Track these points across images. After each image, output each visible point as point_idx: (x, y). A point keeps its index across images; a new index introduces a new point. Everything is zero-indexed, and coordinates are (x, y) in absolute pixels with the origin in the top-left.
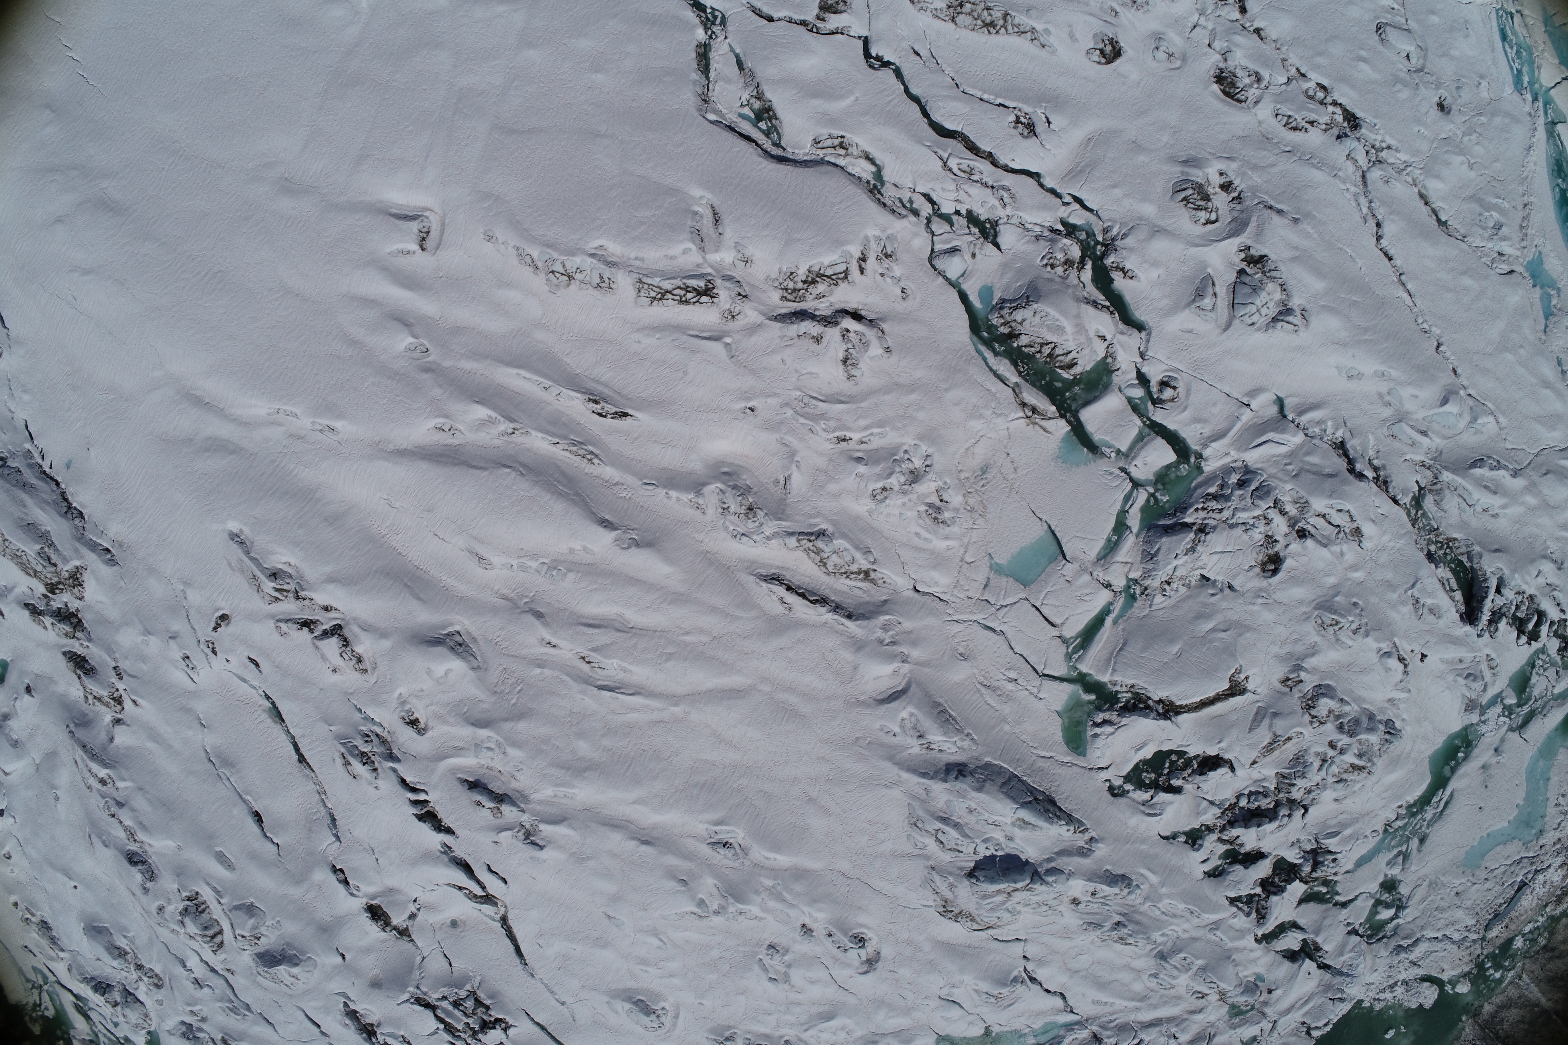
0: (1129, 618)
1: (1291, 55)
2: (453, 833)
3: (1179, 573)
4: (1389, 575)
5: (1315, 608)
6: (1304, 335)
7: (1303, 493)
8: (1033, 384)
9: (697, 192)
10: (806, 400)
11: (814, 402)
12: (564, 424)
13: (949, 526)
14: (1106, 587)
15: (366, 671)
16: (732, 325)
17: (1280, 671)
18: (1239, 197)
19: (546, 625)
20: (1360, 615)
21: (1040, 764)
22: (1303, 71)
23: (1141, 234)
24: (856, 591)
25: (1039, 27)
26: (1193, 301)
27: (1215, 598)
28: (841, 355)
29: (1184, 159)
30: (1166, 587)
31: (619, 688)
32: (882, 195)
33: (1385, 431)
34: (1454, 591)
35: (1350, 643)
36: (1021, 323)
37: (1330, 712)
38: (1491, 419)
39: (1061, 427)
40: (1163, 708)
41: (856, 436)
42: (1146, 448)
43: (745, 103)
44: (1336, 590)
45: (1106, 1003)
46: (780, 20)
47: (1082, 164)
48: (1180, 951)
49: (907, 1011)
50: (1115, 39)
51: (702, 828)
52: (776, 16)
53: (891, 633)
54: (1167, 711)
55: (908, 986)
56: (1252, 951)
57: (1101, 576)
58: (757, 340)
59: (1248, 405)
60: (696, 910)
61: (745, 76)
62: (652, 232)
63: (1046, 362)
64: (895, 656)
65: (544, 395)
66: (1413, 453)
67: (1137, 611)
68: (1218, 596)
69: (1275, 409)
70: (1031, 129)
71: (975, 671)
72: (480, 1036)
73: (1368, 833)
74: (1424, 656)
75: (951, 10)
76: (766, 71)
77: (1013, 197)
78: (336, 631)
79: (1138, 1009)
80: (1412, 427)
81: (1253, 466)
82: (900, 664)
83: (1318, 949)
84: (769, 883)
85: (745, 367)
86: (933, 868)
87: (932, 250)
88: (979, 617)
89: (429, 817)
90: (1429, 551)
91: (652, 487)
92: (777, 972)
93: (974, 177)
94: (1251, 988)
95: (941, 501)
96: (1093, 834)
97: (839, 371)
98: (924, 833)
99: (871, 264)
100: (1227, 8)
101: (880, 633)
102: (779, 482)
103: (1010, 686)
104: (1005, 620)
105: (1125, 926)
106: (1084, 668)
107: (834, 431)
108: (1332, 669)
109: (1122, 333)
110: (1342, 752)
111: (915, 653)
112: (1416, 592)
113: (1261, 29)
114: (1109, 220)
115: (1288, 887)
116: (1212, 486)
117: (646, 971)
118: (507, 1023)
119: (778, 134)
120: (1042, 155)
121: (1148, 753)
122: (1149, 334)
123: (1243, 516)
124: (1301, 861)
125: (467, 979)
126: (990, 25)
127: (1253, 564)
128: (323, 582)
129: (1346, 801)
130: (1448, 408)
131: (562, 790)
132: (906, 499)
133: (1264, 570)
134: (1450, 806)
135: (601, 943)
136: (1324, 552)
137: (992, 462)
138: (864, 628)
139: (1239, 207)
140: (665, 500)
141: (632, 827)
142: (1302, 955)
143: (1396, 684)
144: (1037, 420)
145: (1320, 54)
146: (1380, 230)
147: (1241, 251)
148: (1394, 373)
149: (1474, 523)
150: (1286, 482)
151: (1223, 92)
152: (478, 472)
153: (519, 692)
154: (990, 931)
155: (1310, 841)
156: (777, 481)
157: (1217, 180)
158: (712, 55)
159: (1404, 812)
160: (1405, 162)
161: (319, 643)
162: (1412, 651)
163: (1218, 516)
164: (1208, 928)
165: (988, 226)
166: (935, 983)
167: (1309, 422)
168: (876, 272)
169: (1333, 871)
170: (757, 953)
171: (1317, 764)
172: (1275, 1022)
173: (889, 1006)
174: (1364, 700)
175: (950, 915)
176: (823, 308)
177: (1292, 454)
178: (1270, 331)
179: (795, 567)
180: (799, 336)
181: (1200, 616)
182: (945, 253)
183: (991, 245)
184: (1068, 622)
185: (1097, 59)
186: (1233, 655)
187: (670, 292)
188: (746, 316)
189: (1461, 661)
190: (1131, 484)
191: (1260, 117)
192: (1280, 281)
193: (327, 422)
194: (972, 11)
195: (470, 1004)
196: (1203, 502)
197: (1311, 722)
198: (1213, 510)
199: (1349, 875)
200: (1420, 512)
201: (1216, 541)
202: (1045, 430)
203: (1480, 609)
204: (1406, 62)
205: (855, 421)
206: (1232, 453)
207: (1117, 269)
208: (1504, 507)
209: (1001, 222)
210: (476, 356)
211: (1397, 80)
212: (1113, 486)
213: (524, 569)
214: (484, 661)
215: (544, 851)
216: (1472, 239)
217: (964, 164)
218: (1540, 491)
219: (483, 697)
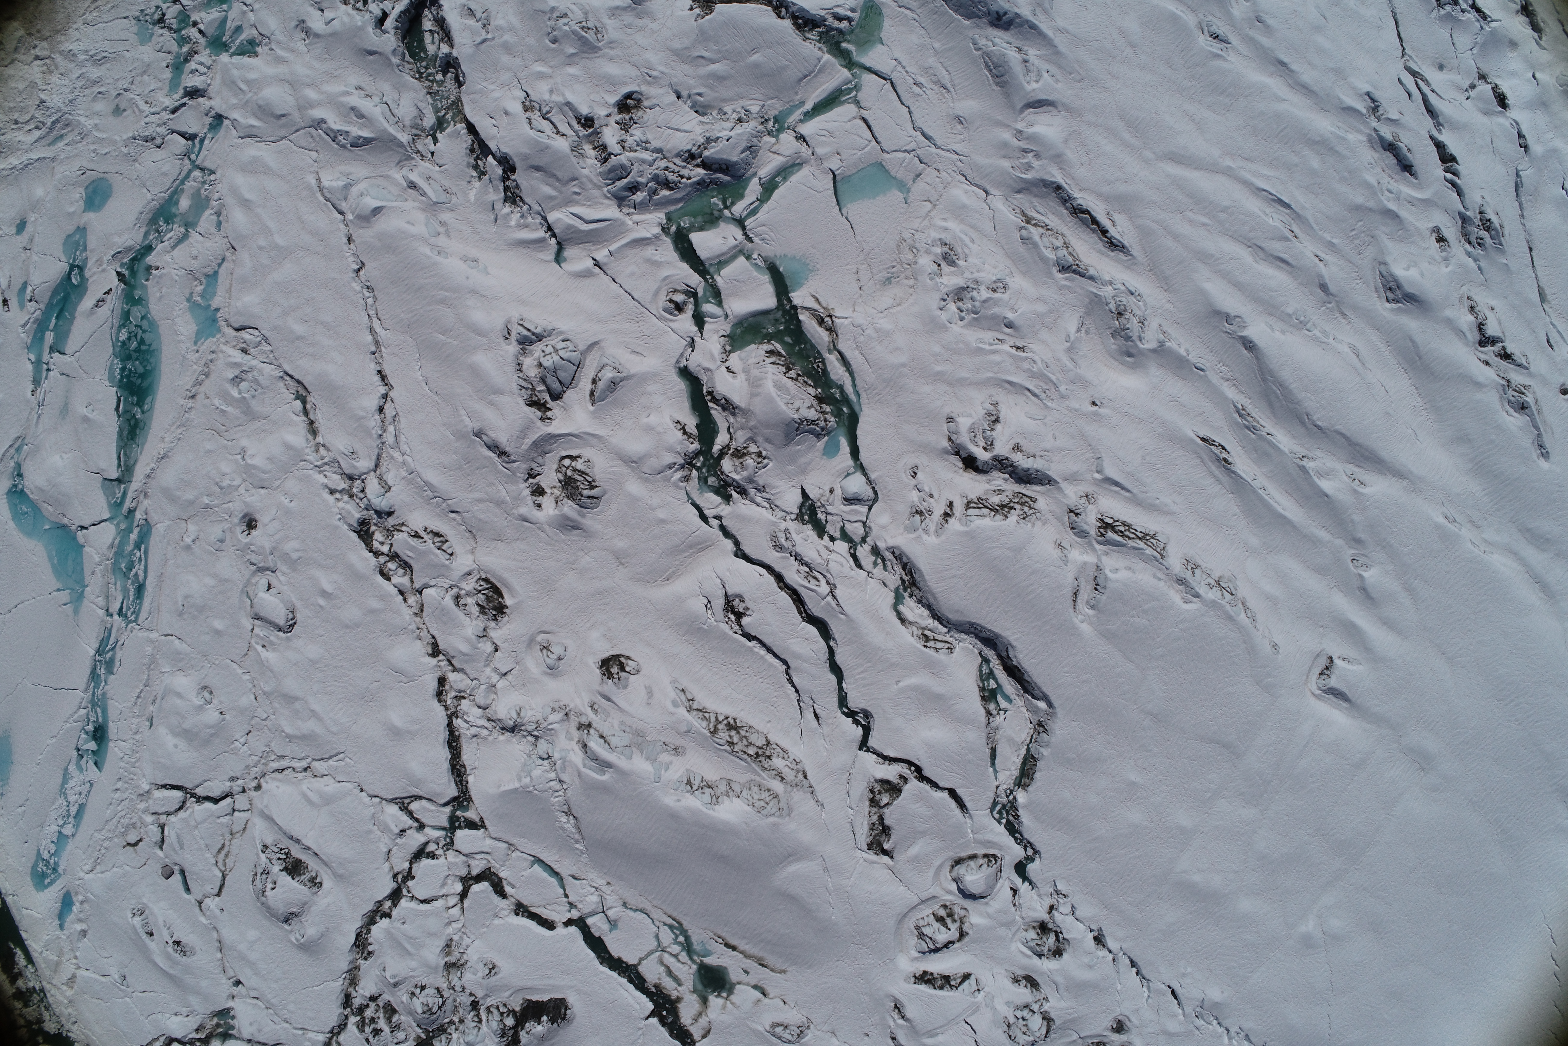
0: (788, 103)
1: (408, 617)
2: (1430, 137)
3: (728, 125)
4: (505, 59)
5: (600, 49)
6: (515, 313)
7: (574, 160)
8: (813, 347)
9: (1085, 628)
10: (1043, 396)
11: (1037, 391)
12: (1256, 451)
13: (940, 239)
14: (802, 137)
15: (1468, 298)
16: (1090, 489)
17: (655, 4)
18: (530, 476)
19: (1320, 276)
21: (915, 3)
22: (401, 597)
23: (653, 463)
24: (1041, 211)
25: (682, 711)
26: (623, 380)
27: (699, 91)
28: (998, 426)
29: (576, 532)
30: (743, 117)
31: (1273, 200)
32: (902, 579)
33: (454, 199)
34: (430, 31)
35: (573, 7)
36: (812, 406)
38: (325, 183)
39: (799, 297)
40: (780, 12)
41: (1006, 347)
42: (719, 253)
43: (1002, 713)
44: (571, 60)
46: (945, 789)
47: (686, 554)
50: (605, 678)
51: (1232, 57)
52: (946, 795)
53: (1025, 161)
54: (777, 7)
57: (804, 148)
58: (1072, 466)
59: (595, 265)
61: (993, 742)
62: (1140, 599)
63: (793, 364)
64: (1027, 138)
65: (1267, 484)
66: (432, 170)
67: (777, 106)
68: (695, 92)
69: (568, 253)
70: (729, 603)
71: (952, 105)
75: (768, 753)
76: (976, 737)
77: (774, 538)
78: (1484, 341)
80: (424, 194)
81: (613, 203)
82: (1025, 130)
85: (1090, 445)
87: (870, 509)
88: (933, 149)
89: (1447, 158)
90: (444, 75)
91: (1198, 365)
93: (807, 568)
95: (939, 265)
97: (1005, 411)
99: (939, 509)
100: (461, 686)
101: (1036, 163)
102: (1086, 331)
103: (922, 80)
104: (910, 139)
106: (845, 73)
107: (1027, 358)
109: (707, 370)
111: (1007, 136)
112: (483, 35)
113: (429, 655)
114: (680, 489)
116: (664, 196)
119: (980, 671)
120: (728, 574)
122: (678, 362)
123: (647, 156)
125: (1441, 20)
126: (732, 727)
127: (648, 110)
128: (1486, 386)
130: (375, 205)
131: (1341, 133)
132: (976, 275)
133: (639, 101)
136: (571, 98)
137: (878, 286)
138: (1049, 174)
139: (534, 465)
140: (1190, 350)
141: (1291, 81)
144: (822, 311)
145: (373, 611)
146: (382, 404)
147: (549, 419)
148: (427, 250)
149: (386, 87)
150: (587, 177)
151: (501, 595)
152: (1344, 431)
153: (1353, 230)
157: (547, 501)
158: (1016, 773)
160: (320, 472)
161: (1500, 335)
163: (671, 165)
165: (806, 517)
167: (537, 229)
168: (937, 501)
176: (999, 480)
177: (568, 202)
178: (550, 328)
179: (1091, 251)
180: (1034, 456)
181: (720, 78)
182: (860, 500)
183: (811, 496)
184: (849, 118)
185: (630, 662)
186: (702, 32)
187: (1138, 537)
188: (1075, 493)
190: (746, 224)
191: (470, 558)
192: (521, 375)
193: (1449, 525)
194: (747, 746)
196: (680, 182)
198: (673, 172)
201: (682, 142)
202: (817, 300)
203: (411, 4)
204: (274, 582)
205: (1003, 361)
206: (630, 223)
207: (689, 436)
208: (347, 93)
209: (794, 517)
210: (1314, 541)
211: (293, 564)
212: (764, 228)
213: (1324, 332)
214: (1374, 268)
215: (1366, 90)
216: (273, 373)
217: (813, 584)
218: (297, 100)
219: (1384, 238)
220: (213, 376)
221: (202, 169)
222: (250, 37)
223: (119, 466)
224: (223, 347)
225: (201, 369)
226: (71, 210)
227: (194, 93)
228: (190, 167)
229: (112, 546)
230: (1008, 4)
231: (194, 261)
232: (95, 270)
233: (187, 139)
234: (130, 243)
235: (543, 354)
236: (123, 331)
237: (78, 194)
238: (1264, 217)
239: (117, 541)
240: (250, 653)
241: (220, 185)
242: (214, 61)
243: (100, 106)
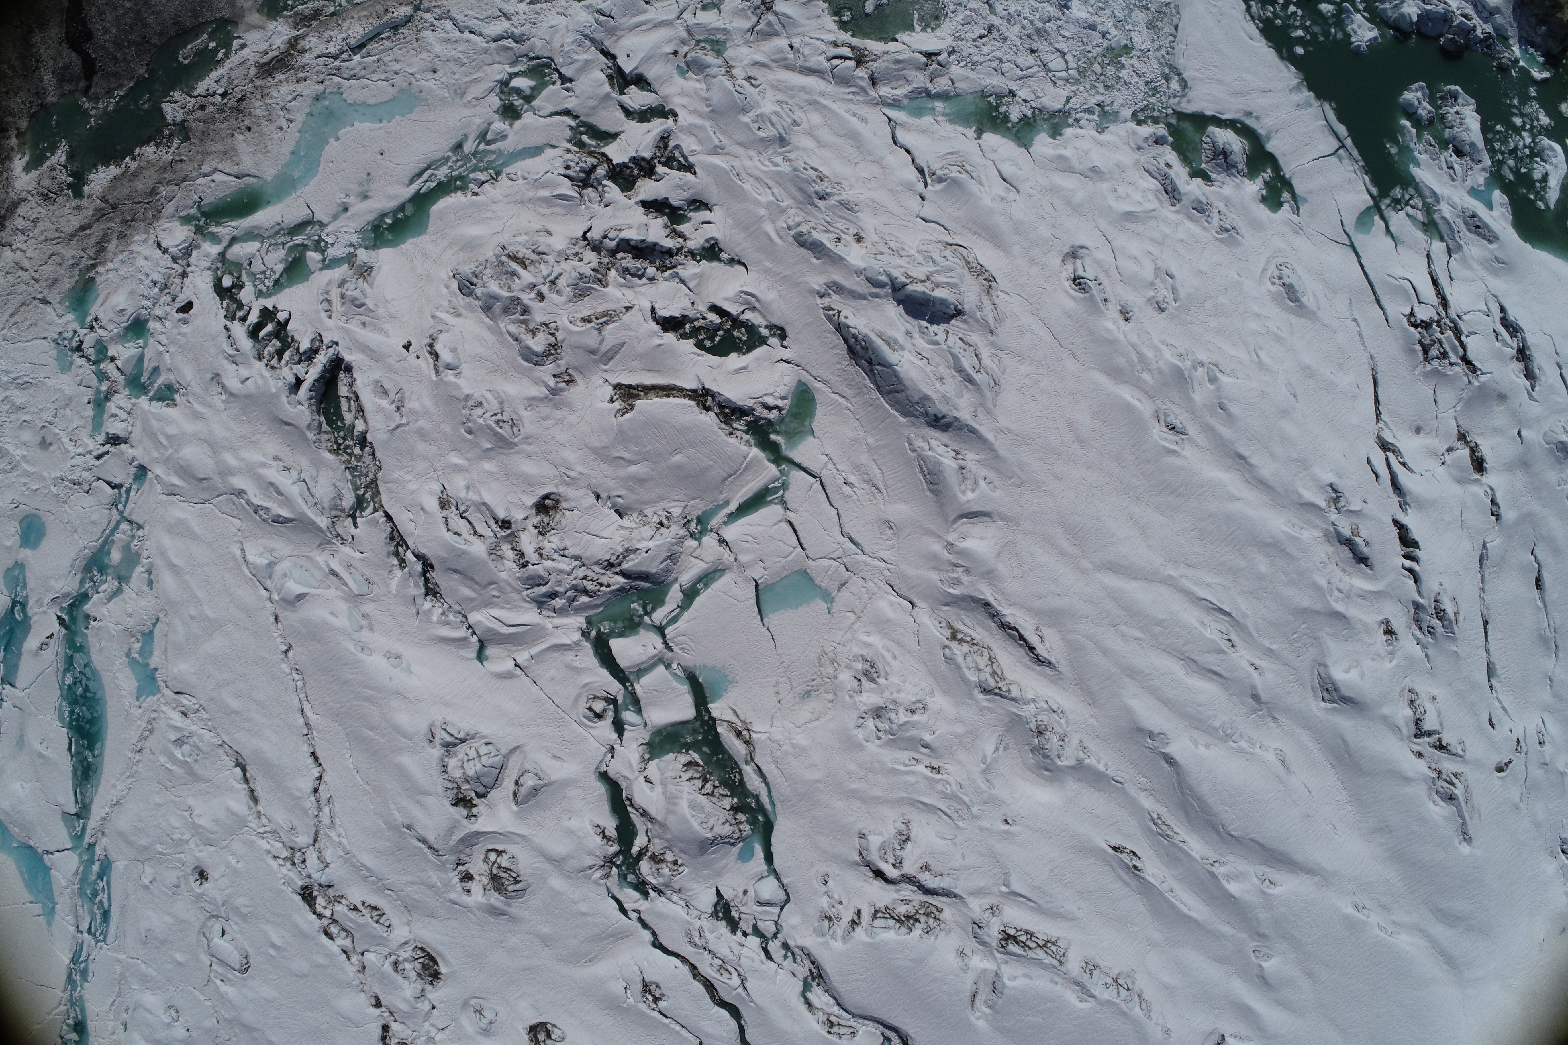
0: (712, 502)
1: (352, 974)
2: (1393, 520)
3: (648, 531)
4: (421, 446)
5: (516, 445)
6: (437, 717)
7: (492, 565)
8: (731, 758)
9: (981, 1024)
10: (955, 816)
11: (949, 812)
12: (1169, 857)
13: (862, 656)
14: (724, 541)
15: (1410, 690)
16: (995, 901)
17: (573, 393)
18: (458, 864)
19: (1253, 687)
20: (468, 420)
21: (849, 392)
22: (344, 956)
23: (574, 863)
24: (969, 623)
26: (544, 786)
27: (619, 493)
28: (909, 845)
29: (503, 917)
30: (665, 521)
31: (1213, 610)
32: (811, 971)
33: (376, 590)
35: (488, 395)
36: (727, 821)
37: (534, 332)
38: (250, 558)
39: (717, 709)
40: (707, 402)
41: (921, 768)
42: (638, 662)
44: (486, 454)
45: (854, 115)
47: (606, 943)
48: (762, 140)
49: (1053, 189)
51: (1188, 452)
53: (954, 575)
54: (703, 395)
55: (1045, 216)
56: (684, 106)
57: (726, 554)
58: (979, 882)
59: (517, 666)
60: (1219, 375)
62: (1035, 1002)
64: (958, 553)
65: (1175, 886)
66: (352, 558)
67: (701, 506)
68: (615, 493)
69: (489, 651)
70: (646, 988)
71: (882, 507)
72: (1436, 318)
73: (521, 182)
74: (407, 347)
77: (689, 935)
78: (1420, 733)
79: (822, 94)
80: (346, 584)
81: (534, 608)
82: (956, 543)
83: (610, 77)
84: (1146, 376)
85: (998, 862)
86: (992, 332)
87: (782, 908)
88: (861, 558)
89: (1407, 540)
90: (362, 449)
91: (1116, 778)
92: (1164, 281)
93: (719, 962)
94: (694, 67)
95: (860, 682)
96: (819, 301)
97: (916, 831)
98: (990, 372)
99: (847, 916)
100: (403, 1036)
103: (852, 479)
104: (837, 546)
105: (817, 193)
106: (773, 470)
107: (941, 780)
108: (515, 374)
109: (626, 778)
110: (533, 286)
111: (937, 547)
112: (398, 420)
113: (373, 1006)
114: (601, 885)
115: (627, 161)
116: (583, 603)
117: (1278, 328)
118: (1409, 320)
120: (644, 963)
121: (734, 360)
122: (598, 767)
123: (564, 565)
124: (605, 182)
125: (1426, 375)
127: (567, 512)
128: (1415, 780)
129: (538, 227)
130: (299, 589)
131: (1295, 533)
132: (896, 695)
133: (558, 501)
134: (417, 171)
135: (1308, 372)
136: (487, 498)
137: (797, 700)
138: (978, 590)
139: (462, 856)
140: (1110, 765)
141: (1247, 476)
142: (629, 78)
143: (447, 331)
144: (740, 725)
145: (319, 967)
146: (316, 786)
147: (475, 816)
148: (351, 646)
149: (304, 462)
150: (505, 581)
151: (435, 962)
152: (1259, 840)
153: (1296, 633)
154: (951, 241)
155: (590, 201)
156: (1006, 748)
157: (475, 886)
159: (471, 185)
160: (263, 839)
161: (1438, 728)
162: (418, 358)
163: (589, 573)
164: (725, 151)
165: (721, 914)
166: (1020, 208)
167: (457, 628)
168: (845, 908)
169: (570, 156)
170: (1177, 309)
171: (562, 282)
172: (678, 18)
173: (1068, 203)
174: (489, 328)
175: (986, 275)
176: (907, 891)
177: (487, 604)
178: (472, 732)
179: (1018, 666)
180: (942, 875)
181: (641, 481)
182: (772, 904)
183: (726, 897)
184: (774, 521)
185: (556, 1030)
186: (621, 432)
187: (1039, 946)
188: (980, 906)
189: (364, 324)
190: (666, 632)
191: (406, 929)
192: (446, 776)
193: (1357, 914)
195: (1434, 352)
196: (598, 591)
197: (557, 329)
198: (592, 580)
199: (553, 143)
200: (361, 492)
201: (601, 549)
202: (735, 712)
203: (325, 370)
204: (227, 929)
205: (917, 783)
206: (550, 626)
207: (609, 839)
208: (264, 465)
209: (707, 915)
210: (1217, 935)
211: (244, 917)
212: (684, 638)
213: (1251, 742)
214: (1313, 668)
215: (1328, 482)
216: (213, 740)
217: (724, 978)
218: (217, 463)
219: (1327, 639)
220: (155, 733)
221: (131, 522)
222: (167, 382)
223: (76, 802)
224: (164, 708)
225: (144, 725)
226: (8, 544)
227: (115, 440)
228: (119, 517)
229: (76, 873)
230: (947, 407)
231: (129, 619)
232: (36, 610)
233: (113, 488)
234: (67, 589)
235: (466, 758)
236: (69, 675)
237: (14, 527)
238: (1202, 630)
239: (81, 870)
240: (211, 984)
241: (148, 543)
242: (134, 405)
243: (26, 436)
